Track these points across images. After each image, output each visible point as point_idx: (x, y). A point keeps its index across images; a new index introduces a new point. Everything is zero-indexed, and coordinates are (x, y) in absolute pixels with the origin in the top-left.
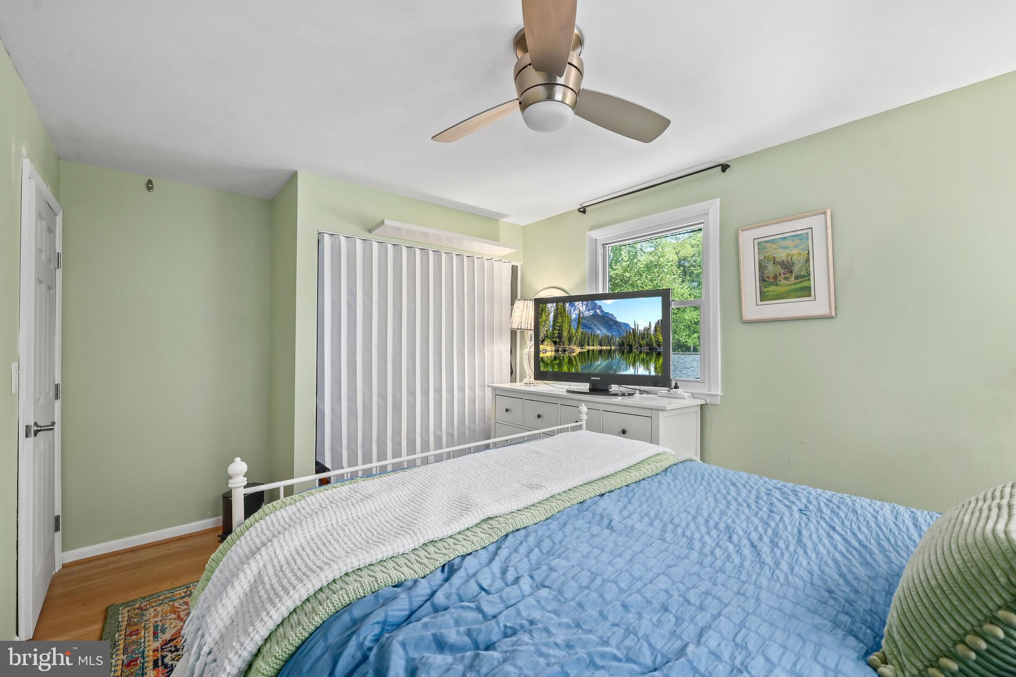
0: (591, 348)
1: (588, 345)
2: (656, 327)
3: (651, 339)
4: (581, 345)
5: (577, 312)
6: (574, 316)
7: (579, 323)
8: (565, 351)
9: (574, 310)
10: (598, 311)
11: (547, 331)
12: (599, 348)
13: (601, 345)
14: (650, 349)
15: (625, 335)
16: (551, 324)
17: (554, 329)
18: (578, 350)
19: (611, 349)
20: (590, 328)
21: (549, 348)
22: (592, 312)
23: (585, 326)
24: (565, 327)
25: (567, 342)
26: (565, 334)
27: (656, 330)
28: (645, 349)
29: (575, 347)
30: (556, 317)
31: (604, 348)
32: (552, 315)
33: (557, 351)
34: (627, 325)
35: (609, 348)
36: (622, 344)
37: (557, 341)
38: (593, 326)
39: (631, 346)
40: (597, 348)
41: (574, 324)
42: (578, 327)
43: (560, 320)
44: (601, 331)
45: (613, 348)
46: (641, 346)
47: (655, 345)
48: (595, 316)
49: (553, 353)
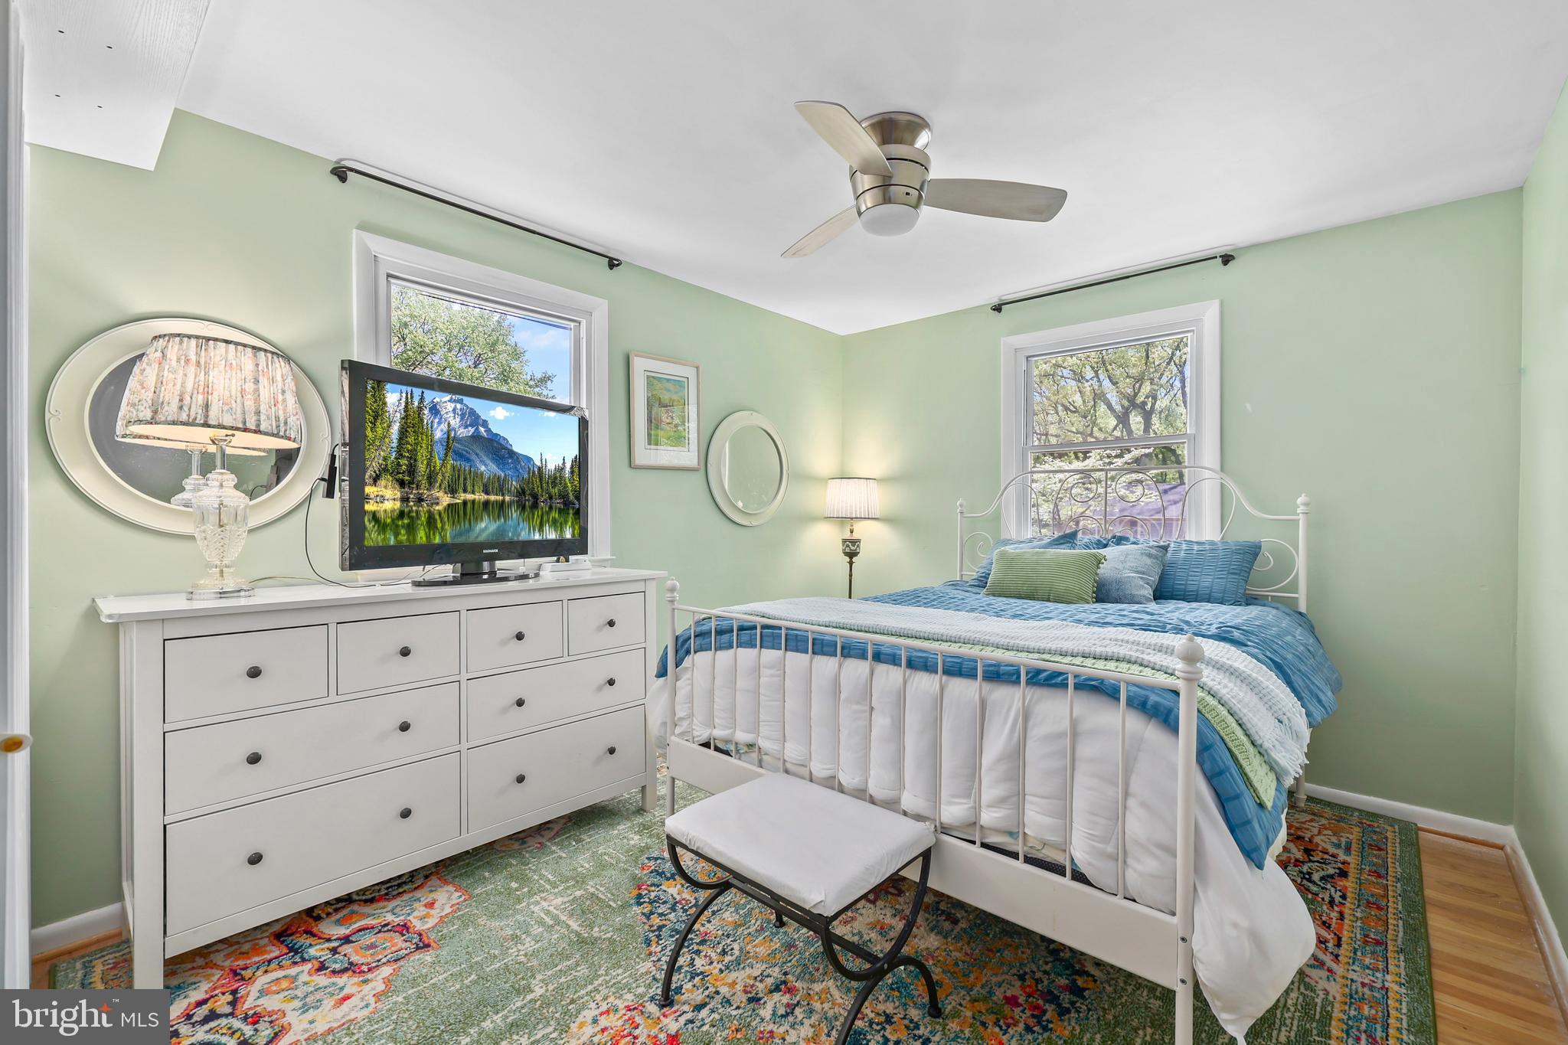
0: (469, 497)
1: (465, 491)
2: (572, 467)
3: (566, 486)
4: (452, 491)
5: (444, 427)
6: (438, 434)
7: (448, 448)
8: (420, 500)
9: (439, 423)
10: (482, 429)
11: (385, 459)
12: (483, 497)
13: (487, 493)
14: (565, 504)
15: (526, 476)
16: (395, 445)
17: (400, 455)
18: (446, 500)
19: (503, 501)
20: (468, 460)
21: (388, 493)
22: (472, 430)
23: (460, 455)
24: (422, 454)
25: (424, 483)
26: (422, 467)
27: (572, 472)
28: (558, 503)
29: (440, 494)
30: (403, 433)
31: (492, 498)
32: (395, 428)
33: (405, 500)
34: (529, 459)
35: (500, 498)
36: (521, 493)
37: (406, 479)
38: (473, 457)
39: (535, 497)
40: (480, 497)
41: (439, 450)
42: (446, 455)
43: (411, 440)
44: (487, 468)
45: (507, 498)
46: (551, 498)
47: (571, 497)
48: (476, 437)
49: (398, 505)
